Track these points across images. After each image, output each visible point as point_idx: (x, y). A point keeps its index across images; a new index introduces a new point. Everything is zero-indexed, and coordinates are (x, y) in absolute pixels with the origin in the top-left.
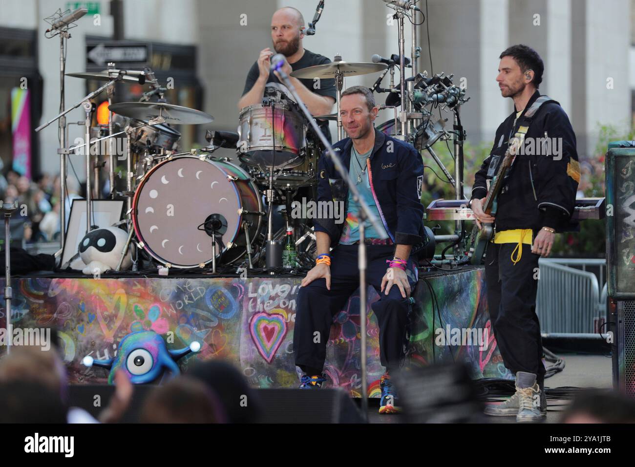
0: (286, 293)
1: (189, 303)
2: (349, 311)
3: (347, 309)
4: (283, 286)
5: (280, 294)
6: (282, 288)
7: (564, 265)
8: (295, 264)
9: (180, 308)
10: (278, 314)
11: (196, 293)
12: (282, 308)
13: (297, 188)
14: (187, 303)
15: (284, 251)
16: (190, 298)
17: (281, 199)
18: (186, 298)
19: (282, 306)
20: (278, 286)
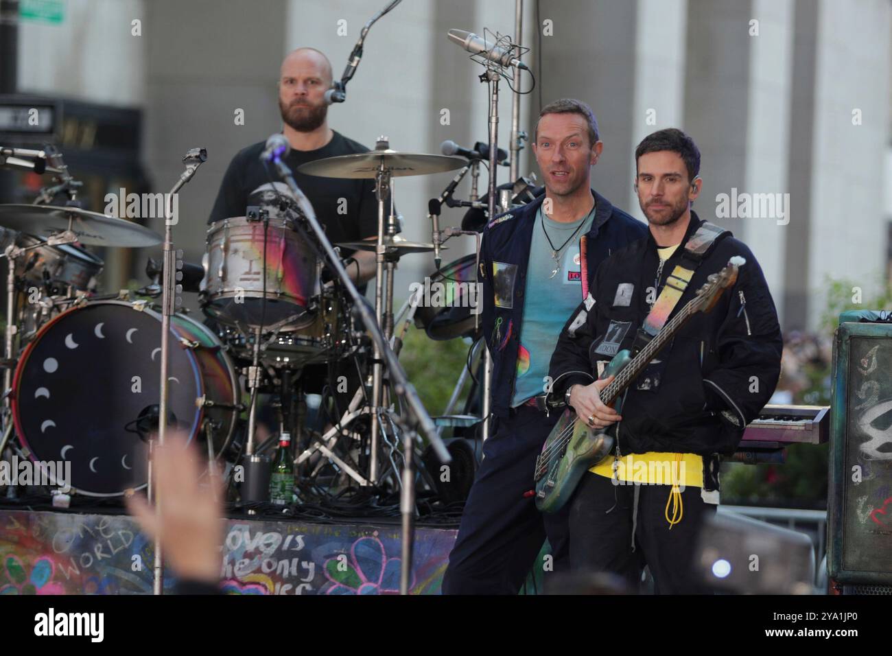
0: (275, 547)
1: (103, 558)
2: (382, 583)
3: (378, 579)
4: (268, 535)
5: (262, 548)
6: (267, 539)
7: (757, 517)
8: (291, 498)
9: (88, 566)
10: (258, 584)
11: (116, 542)
12: (266, 574)
13: (302, 366)
14: (99, 558)
15: (273, 474)
16: (106, 550)
17: (273, 383)
18: (98, 549)
19: (265, 569)
20: (259, 534)
